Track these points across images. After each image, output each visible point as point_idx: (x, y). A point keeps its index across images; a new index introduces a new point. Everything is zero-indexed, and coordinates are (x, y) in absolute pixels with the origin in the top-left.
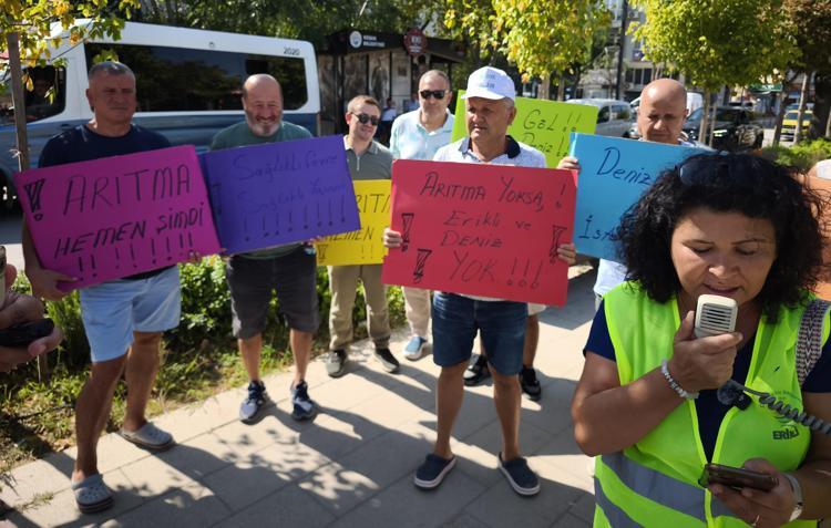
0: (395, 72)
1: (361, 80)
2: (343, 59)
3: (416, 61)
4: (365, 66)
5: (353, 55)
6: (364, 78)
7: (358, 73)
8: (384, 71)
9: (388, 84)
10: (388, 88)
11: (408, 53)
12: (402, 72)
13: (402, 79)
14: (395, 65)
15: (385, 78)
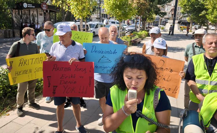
0: (39, 15)
1: (28, 17)
2: (21, 11)
3: (45, 11)
4: (29, 13)
5: (25, 10)
6: (29, 16)
7: (27, 15)
8: (35, 14)
9: (37, 18)
10: (37, 19)
11: (42, 9)
12: (41, 15)
13: (41, 16)
14: (39, 12)
15: (36, 16)
